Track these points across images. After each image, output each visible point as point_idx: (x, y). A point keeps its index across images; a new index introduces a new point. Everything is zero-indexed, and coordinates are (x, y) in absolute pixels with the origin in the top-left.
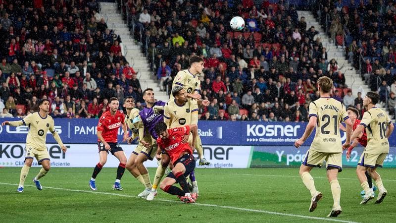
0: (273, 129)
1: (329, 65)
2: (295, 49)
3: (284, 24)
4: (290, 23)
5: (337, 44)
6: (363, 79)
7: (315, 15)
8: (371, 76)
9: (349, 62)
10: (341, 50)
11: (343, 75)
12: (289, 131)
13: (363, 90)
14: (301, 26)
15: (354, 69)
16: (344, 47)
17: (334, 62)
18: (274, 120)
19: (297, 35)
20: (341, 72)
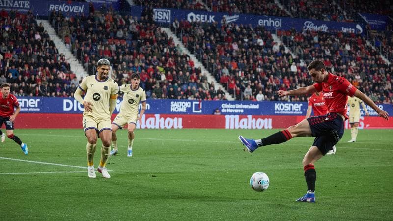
0: (21, 101)
1: (59, 57)
2: (37, 46)
3: (29, 28)
4: (34, 28)
5: (66, 43)
6: (84, 67)
7: (51, 23)
8: (89, 66)
9: (74, 56)
10: (68, 47)
11: (69, 64)
12: (32, 103)
13: (84, 75)
14: (40, 30)
15: (77, 61)
16: (71, 45)
17: (62, 55)
18: (22, 95)
19: (38, 37)
20: (68, 62)
